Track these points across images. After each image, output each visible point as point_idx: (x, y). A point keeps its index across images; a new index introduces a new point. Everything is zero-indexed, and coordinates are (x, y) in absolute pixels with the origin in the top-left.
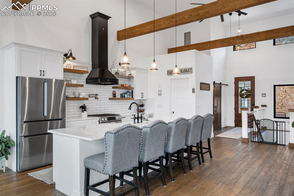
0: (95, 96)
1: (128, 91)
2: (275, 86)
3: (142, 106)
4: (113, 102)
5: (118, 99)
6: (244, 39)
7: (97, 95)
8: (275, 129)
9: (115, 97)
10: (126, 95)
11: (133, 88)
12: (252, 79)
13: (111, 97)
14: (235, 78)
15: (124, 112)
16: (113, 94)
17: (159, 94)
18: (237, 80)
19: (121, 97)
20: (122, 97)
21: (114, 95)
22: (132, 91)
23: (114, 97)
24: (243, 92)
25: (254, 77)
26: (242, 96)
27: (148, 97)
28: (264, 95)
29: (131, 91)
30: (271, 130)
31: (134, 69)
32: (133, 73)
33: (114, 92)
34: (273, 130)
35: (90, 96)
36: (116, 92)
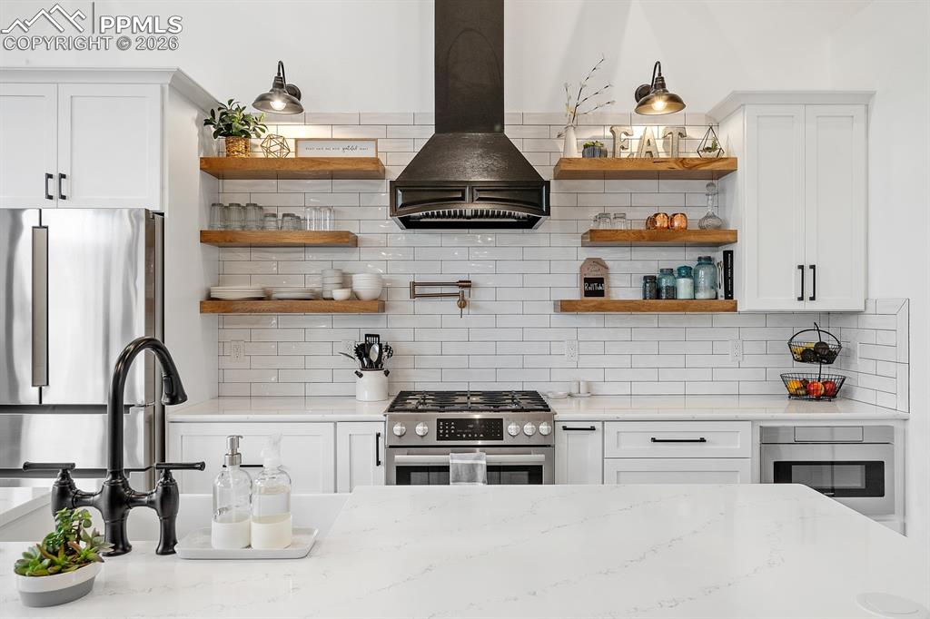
0: (457, 290)
1: (704, 255)
4: (591, 326)
5: (628, 307)
7: (466, 284)
9: (601, 293)
10: (685, 283)
11: (735, 237)
15: (679, 389)
16: (587, 280)
19: (645, 298)
20: (657, 291)
21: (594, 286)
22: (728, 255)
23: (587, 294)
27: (872, 295)
29: (718, 257)
32: (732, 138)
33: (596, 264)
35: (418, 290)
36: (609, 264)
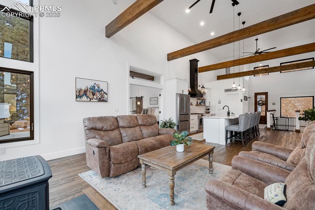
1: (203, 101)
2: (281, 98)
3: (209, 109)
4: (197, 107)
5: (199, 105)
6: (267, 71)
8: (287, 125)
10: (202, 103)
11: (205, 99)
12: (266, 94)
13: (196, 104)
14: (255, 93)
17: (219, 103)
18: (256, 94)
22: (205, 101)
24: (260, 102)
25: (267, 92)
26: (259, 104)
27: (213, 105)
28: (274, 104)
30: (285, 126)
31: (207, 88)
32: (206, 91)
33: (197, 101)
34: (286, 126)
